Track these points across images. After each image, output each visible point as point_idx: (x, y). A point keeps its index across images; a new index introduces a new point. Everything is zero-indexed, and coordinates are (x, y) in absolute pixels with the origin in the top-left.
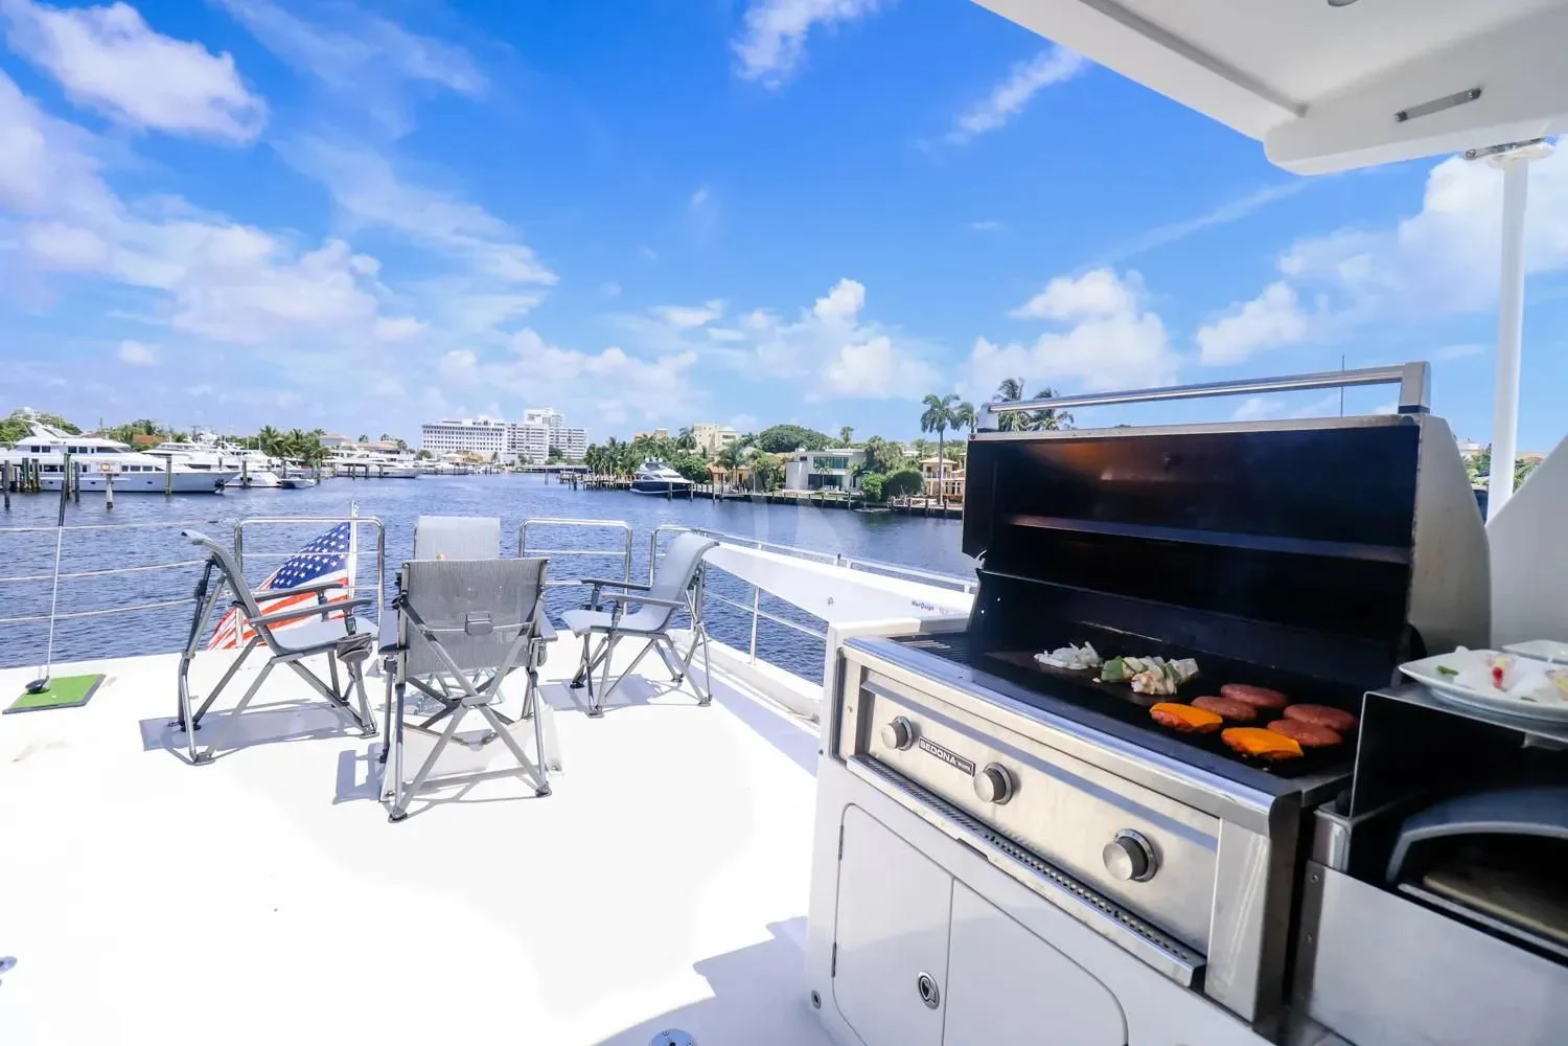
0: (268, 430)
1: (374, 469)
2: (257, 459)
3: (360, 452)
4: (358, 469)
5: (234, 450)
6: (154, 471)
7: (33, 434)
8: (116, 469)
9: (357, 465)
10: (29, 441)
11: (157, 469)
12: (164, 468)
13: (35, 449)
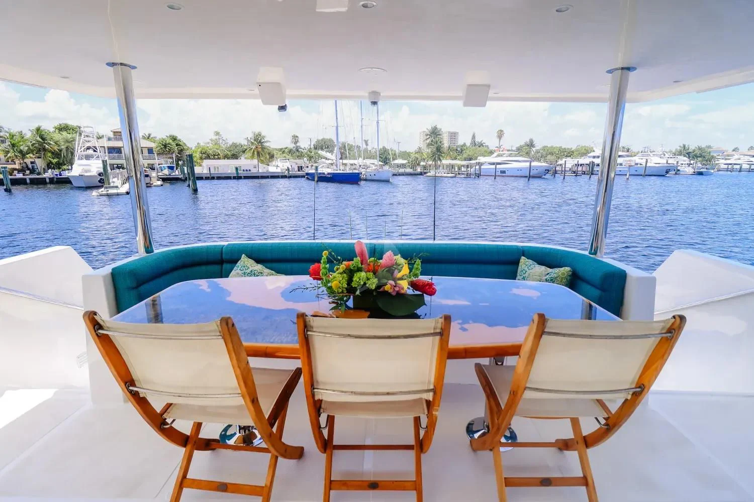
0: (684, 146)
1: (745, 166)
2: (683, 160)
3: (736, 157)
4: (735, 167)
5: (669, 156)
6: (639, 165)
7: (594, 151)
8: (633, 164)
9: (735, 164)
10: (592, 154)
11: (641, 164)
12: (644, 164)
13: (594, 157)
